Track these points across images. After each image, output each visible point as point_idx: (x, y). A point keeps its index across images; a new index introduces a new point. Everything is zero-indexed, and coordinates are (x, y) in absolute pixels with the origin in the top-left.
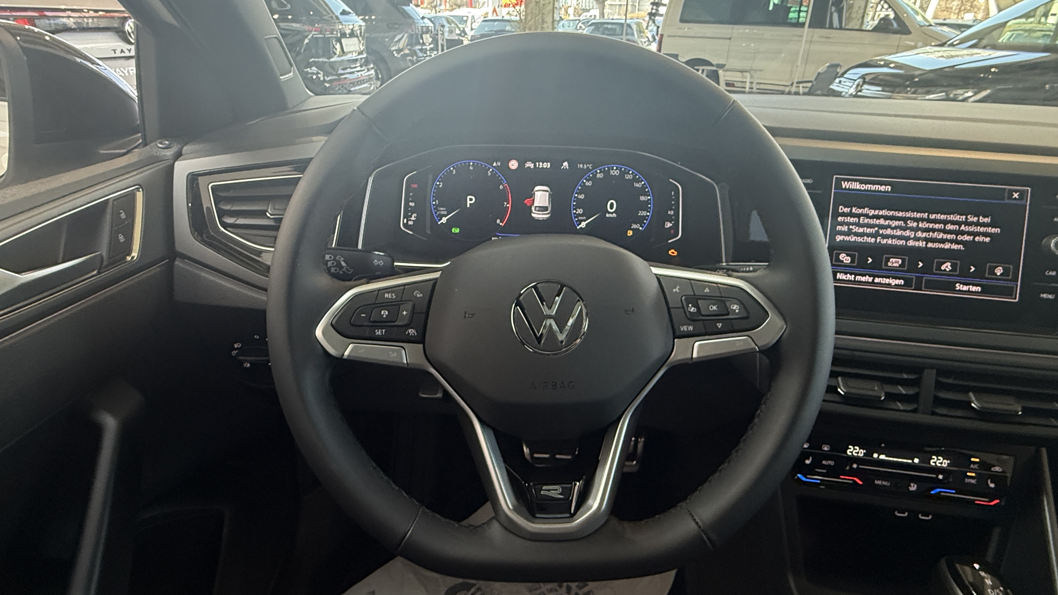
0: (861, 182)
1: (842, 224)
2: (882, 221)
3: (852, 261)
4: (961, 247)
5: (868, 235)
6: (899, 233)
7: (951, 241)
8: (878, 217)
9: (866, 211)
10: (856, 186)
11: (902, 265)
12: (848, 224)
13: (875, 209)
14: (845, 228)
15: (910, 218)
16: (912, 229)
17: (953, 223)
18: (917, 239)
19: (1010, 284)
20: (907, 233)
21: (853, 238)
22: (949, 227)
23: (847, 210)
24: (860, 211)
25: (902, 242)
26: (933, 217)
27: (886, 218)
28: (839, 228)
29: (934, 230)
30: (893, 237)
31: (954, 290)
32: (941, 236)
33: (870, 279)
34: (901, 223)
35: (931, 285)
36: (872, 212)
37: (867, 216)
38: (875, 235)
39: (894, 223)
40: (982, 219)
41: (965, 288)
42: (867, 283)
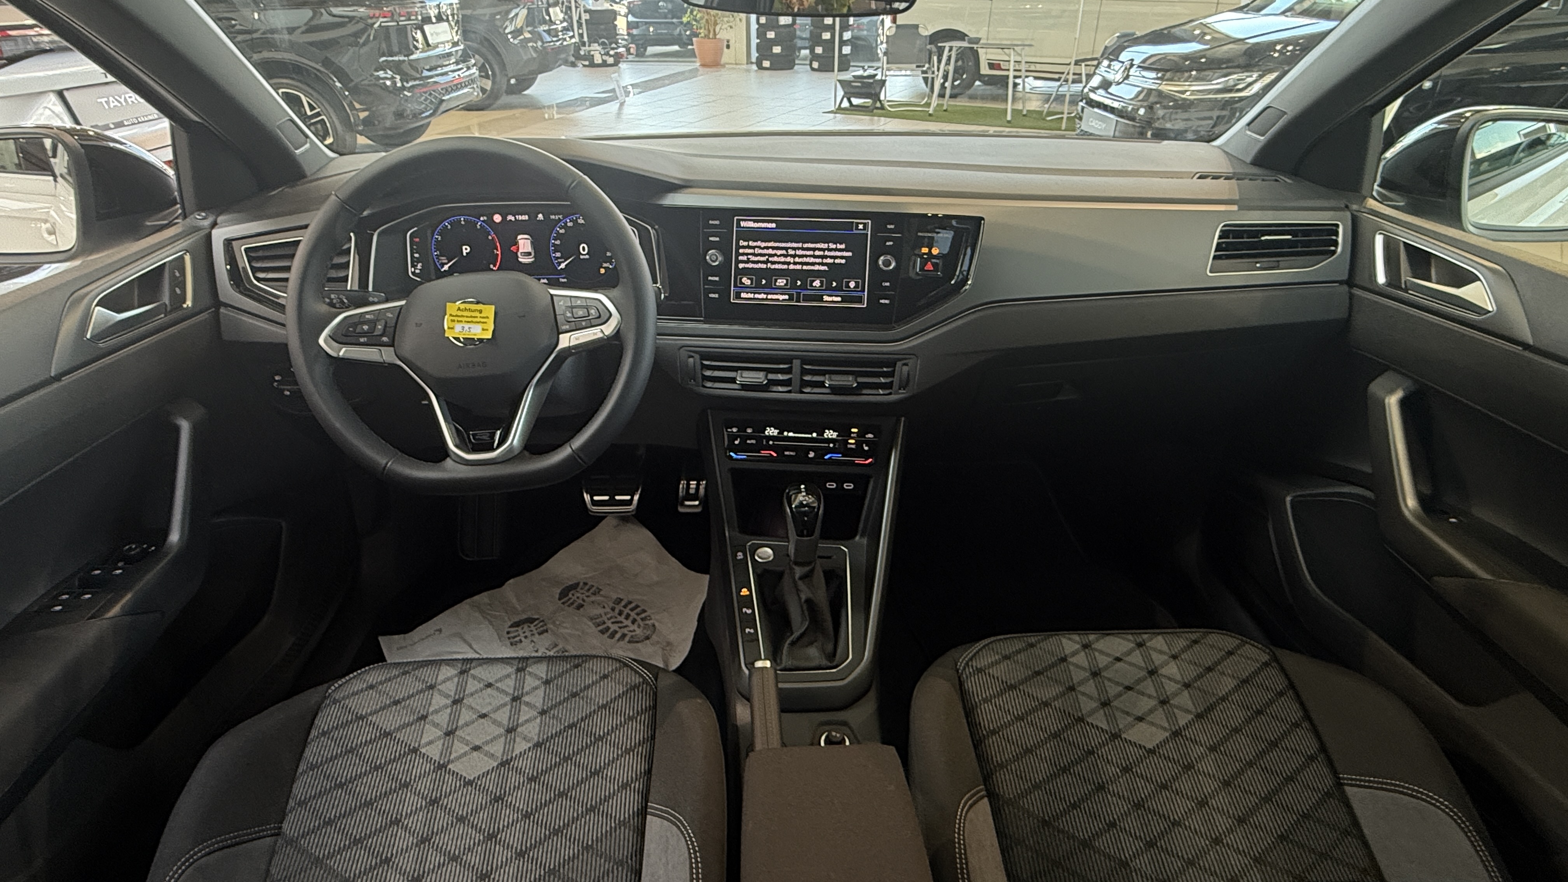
0: (755, 221)
1: (743, 254)
2: (770, 251)
3: (752, 283)
4: (825, 268)
5: (762, 262)
6: (782, 259)
7: (819, 264)
8: (767, 248)
9: (759, 243)
10: (751, 224)
11: (786, 285)
12: (747, 254)
13: (765, 241)
14: (745, 258)
15: (790, 248)
16: (792, 256)
17: (820, 249)
18: (795, 263)
19: (860, 294)
20: (789, 259)
21: (750, 266)
22: (817, 253)
23: (745, 244)
24: (755, 244)
25: (785, 267)
26: (806, 246)
27: (773, 248)
28: (741, 258)
29: (806, 256)
30: (779, 263)
31: (822, 300)
32: (812, 260)
33: (764, 296)
34: (784, 252)
35: (807, 298)
36: (763, 245)
37: (759, 247)
38: (766, 262)
39: (779, 252)
40: (839, 246)
41: (830, 299)
42: (763, 299)
